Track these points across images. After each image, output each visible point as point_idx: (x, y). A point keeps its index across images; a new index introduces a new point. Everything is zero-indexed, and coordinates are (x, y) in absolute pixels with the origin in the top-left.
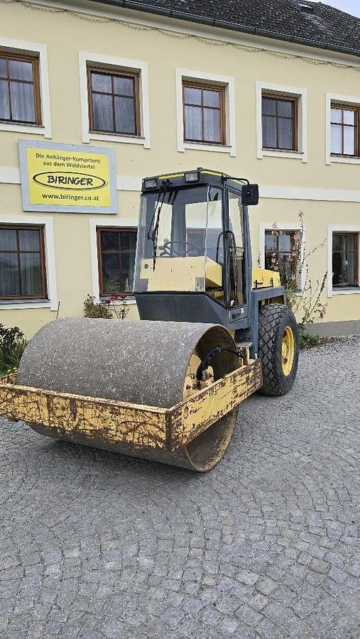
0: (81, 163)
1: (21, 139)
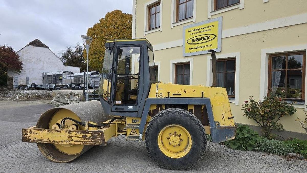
0: (205, 29)
1: (184, 26)
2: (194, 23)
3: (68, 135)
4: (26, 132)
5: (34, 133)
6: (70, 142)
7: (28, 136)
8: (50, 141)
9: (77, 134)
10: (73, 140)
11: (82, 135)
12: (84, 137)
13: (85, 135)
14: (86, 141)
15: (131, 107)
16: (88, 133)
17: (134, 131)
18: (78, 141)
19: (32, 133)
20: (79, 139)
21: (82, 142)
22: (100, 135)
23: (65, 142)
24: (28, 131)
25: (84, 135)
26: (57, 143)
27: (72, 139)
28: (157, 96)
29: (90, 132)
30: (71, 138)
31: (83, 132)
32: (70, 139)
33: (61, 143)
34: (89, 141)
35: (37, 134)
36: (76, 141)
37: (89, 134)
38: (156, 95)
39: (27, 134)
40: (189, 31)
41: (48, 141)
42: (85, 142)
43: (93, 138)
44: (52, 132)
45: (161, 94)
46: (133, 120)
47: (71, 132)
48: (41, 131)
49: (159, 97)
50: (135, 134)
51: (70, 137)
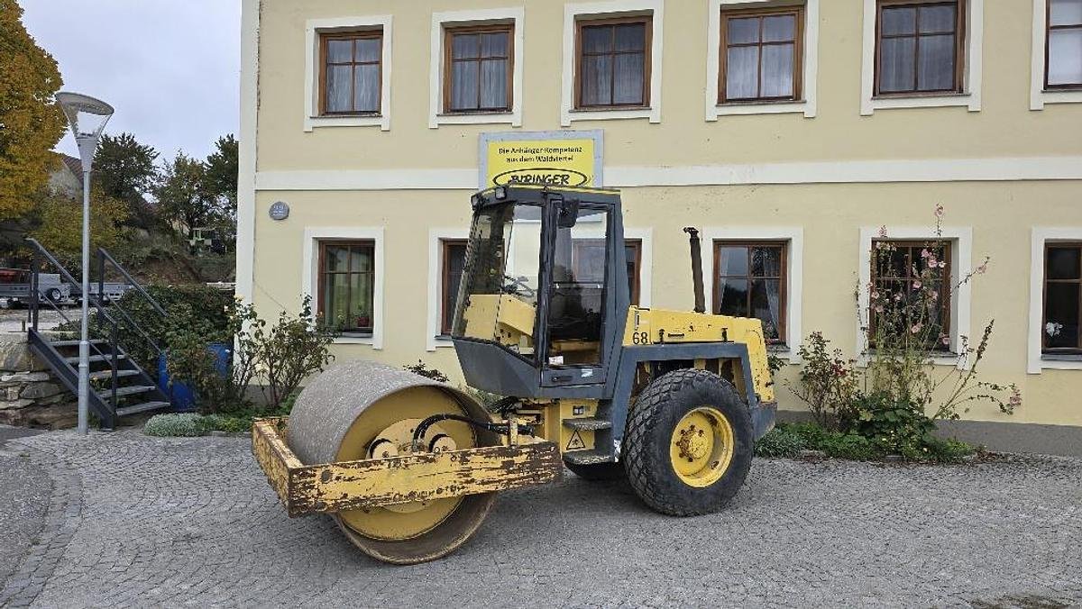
0: (554, 155)
1: (483, 131)
2: (514, 129)
3: (457, 466)
4: (308, 479)
5: (338, 478)
6: (463, 488)
7: (315, 492)
8: (397, 496)
9: (487, 459)
10: (473, 481)
11: (498, 462)
12: (506, 466)
13: (510, 459)
14: (512, 476)
15: (587, 373)
16: (517, 453)
17: (578, 438)
18: (488, 483)
19: (334, 478)
20: (494, 475)
21: (499, 481)
22: (549, 454)
23: (449, 490)
24: (314, 475)
25: (508, 461)
26: (423, 497)
27: (469, 479)
28: (636, 341)
29: (524, 451)
30: (468, 476)
31: (502, 452)
32: (463, 479)
33: (436, 496)
34: (521, 474)
35: (350, 480)
36: (483, 483)
37: (521, 454)
38: (634, 338)
39: (312, 487)
40: (503, 151)
41: (392, 496)
42: (510, 480)
43: (533, 465)
44: (406, 466)
45: (644, 335)
46: (574, 408)
47: (469, 455)
48: (366, 469)
49: (640, 343)
50: (580, 445)
51: (465, 473)
